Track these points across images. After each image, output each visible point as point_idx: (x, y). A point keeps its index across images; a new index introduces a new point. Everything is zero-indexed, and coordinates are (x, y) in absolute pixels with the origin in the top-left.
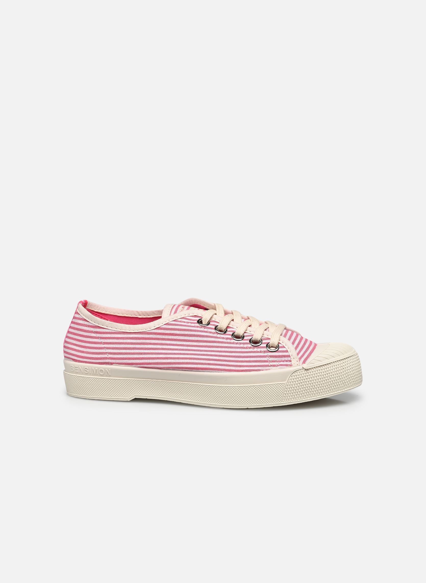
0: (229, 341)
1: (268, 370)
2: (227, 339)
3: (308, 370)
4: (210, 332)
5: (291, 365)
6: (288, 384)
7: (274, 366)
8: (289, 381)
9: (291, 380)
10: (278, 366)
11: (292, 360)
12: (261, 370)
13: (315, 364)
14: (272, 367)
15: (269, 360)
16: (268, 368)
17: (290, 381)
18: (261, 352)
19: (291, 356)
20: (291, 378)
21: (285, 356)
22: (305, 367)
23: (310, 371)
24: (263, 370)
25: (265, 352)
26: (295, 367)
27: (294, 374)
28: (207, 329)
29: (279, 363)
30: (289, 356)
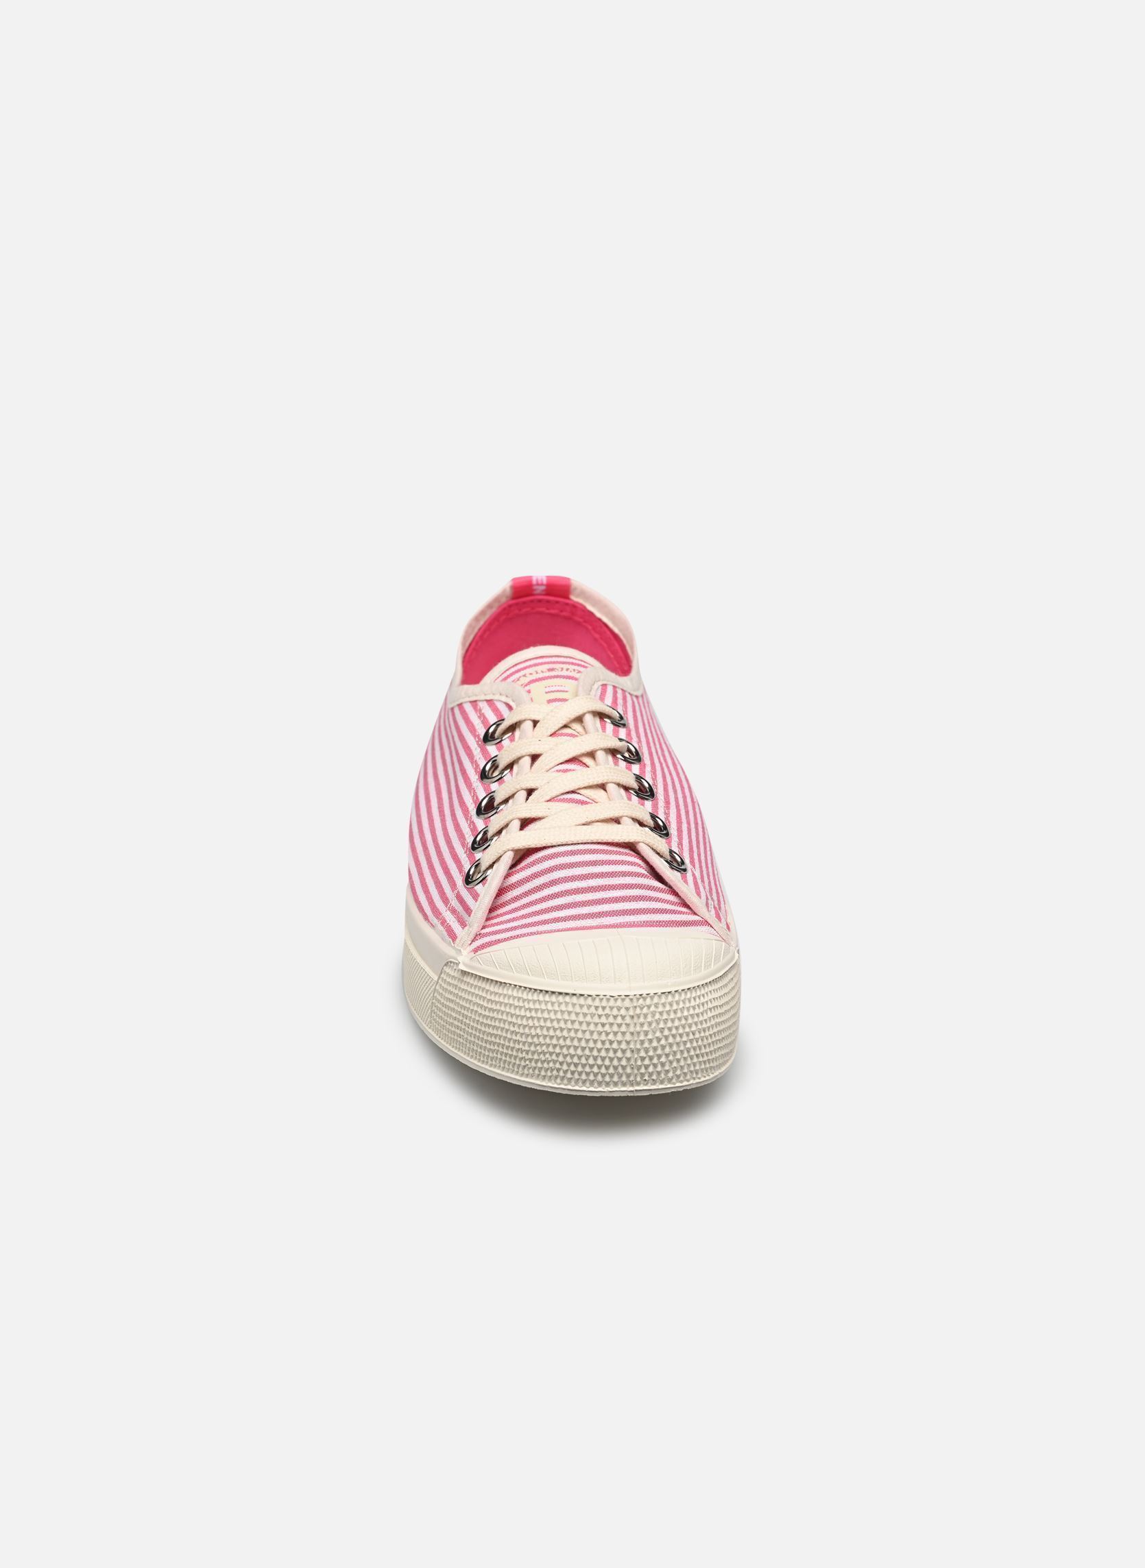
0: (471, 807)
2: (476, 800)
4: (476, 767)
5: (455, 940)
11: (467, 927)
18: (462, 871)
21: (467, 909)
23: (465, 978)
26: (455, 949)
28: (481, 756)
29: (454, 919)
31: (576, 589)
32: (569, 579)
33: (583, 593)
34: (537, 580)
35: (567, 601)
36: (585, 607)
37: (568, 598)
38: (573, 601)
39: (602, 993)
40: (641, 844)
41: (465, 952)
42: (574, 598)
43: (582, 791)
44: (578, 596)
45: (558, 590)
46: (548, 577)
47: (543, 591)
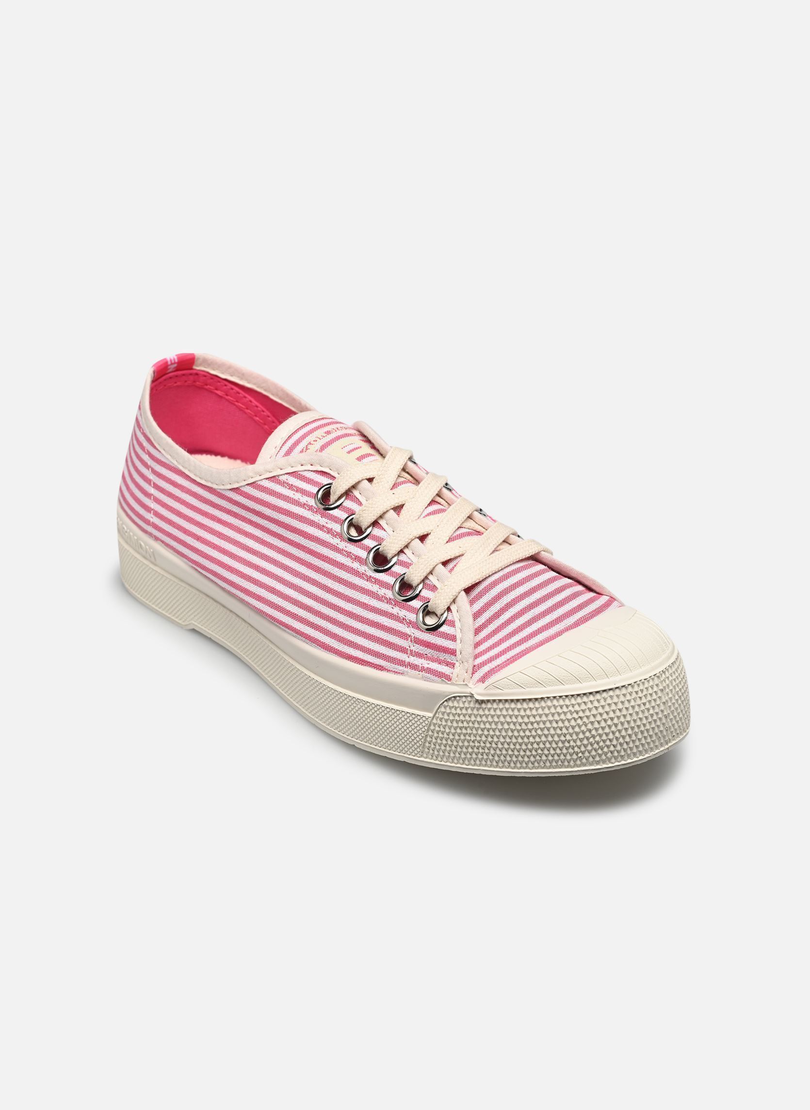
0: (356, 565)
1: (399, 673)
2: (357, 559)
3: (483, 701)
4: (330, 531)
5: (448, 678)
6: (435, 721)
7: (414, 667)
8: (437, 715)
9: (443, 713)
10: (423, 669)
11: (457, 664)
12: (385, 669)
13: (506, 691)
14: (408, 670)
15: (412, 648)
16: (401, 668)
17: (441, 716)
18: (401, 620)
19: (458, 653)
20: (443, 709)
21: (445, 650)
22: (479, 694)
23: (489, 705)
24: (388, 671)
25: (410, 623)
26: (457, 685)
27: (450, 704)
28: (326, 520)
29: (428, 662)
30: (453, 652)
31: (198, 359)
32: (193, 354)
33: (205, 361)
34: (171, 360)
35: (191, 371)
36: (208, 373)
37: (192, 369)
38: (195, 370)
39: (638, 679)
40: (542, 553)
41: (470, 685)
42: (197, 367)
43: (465, 525)
44: (200, 365)
45: (186, 363)
46: (176, 355)
47: (175, 368)
